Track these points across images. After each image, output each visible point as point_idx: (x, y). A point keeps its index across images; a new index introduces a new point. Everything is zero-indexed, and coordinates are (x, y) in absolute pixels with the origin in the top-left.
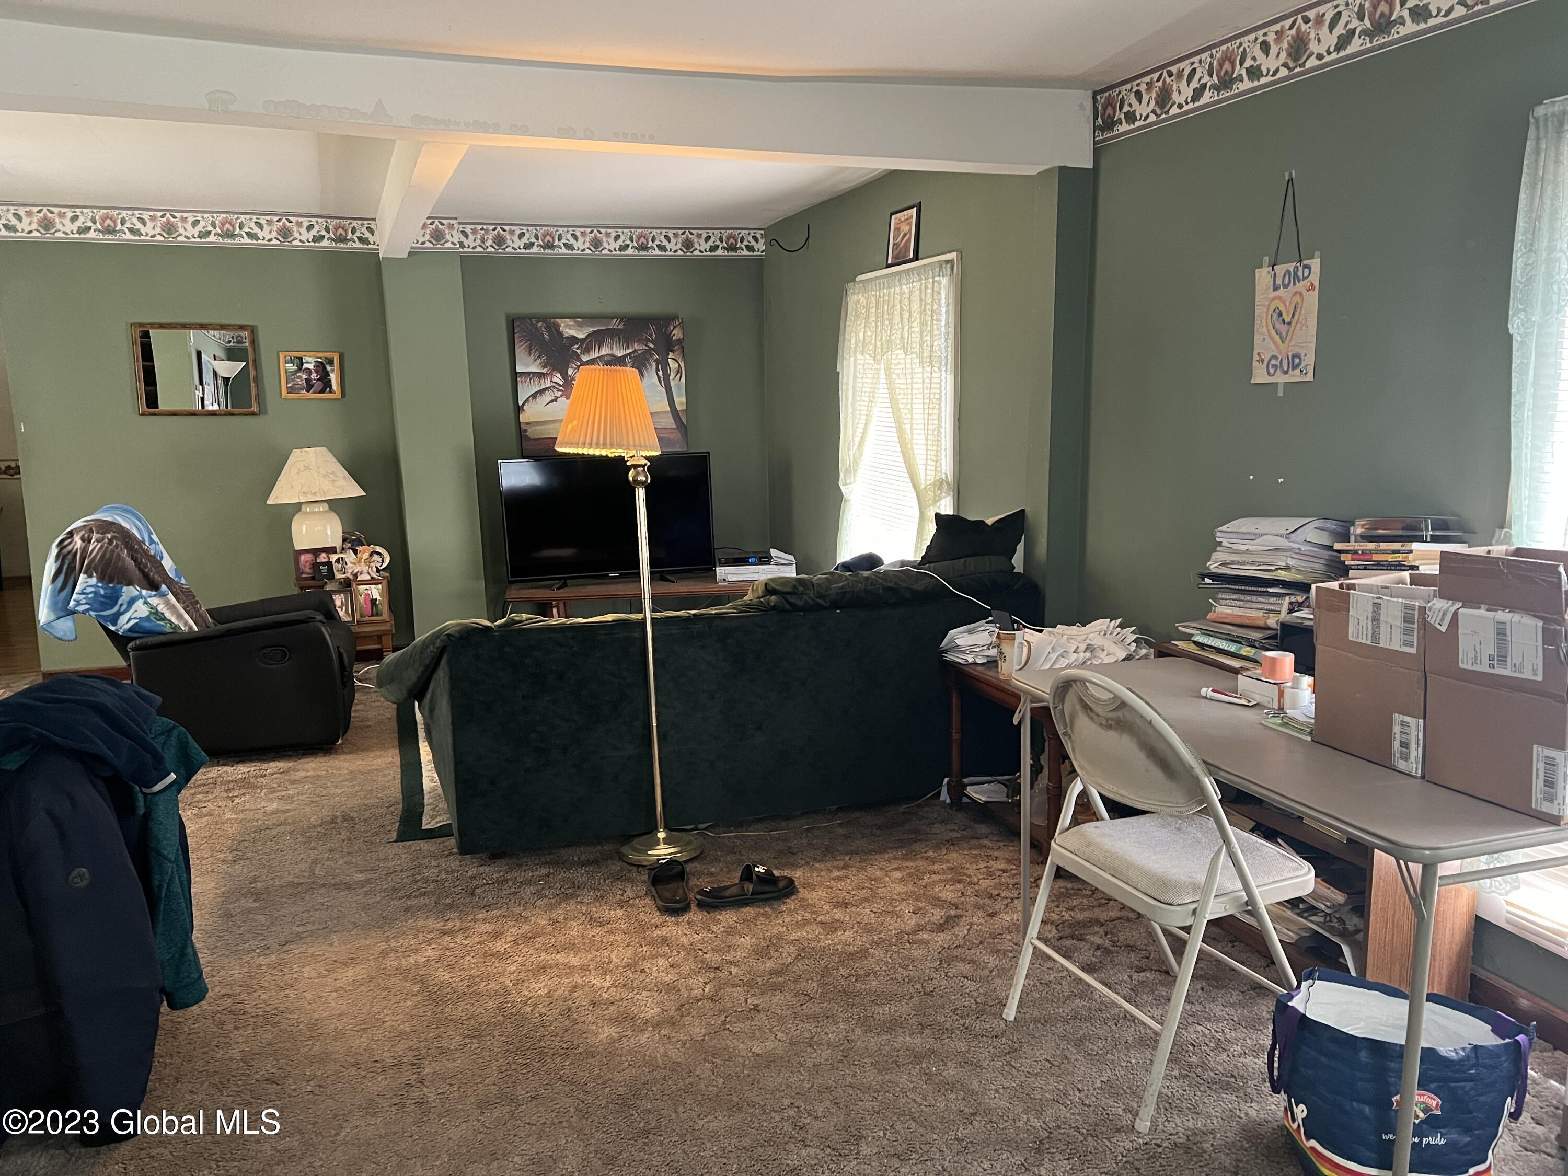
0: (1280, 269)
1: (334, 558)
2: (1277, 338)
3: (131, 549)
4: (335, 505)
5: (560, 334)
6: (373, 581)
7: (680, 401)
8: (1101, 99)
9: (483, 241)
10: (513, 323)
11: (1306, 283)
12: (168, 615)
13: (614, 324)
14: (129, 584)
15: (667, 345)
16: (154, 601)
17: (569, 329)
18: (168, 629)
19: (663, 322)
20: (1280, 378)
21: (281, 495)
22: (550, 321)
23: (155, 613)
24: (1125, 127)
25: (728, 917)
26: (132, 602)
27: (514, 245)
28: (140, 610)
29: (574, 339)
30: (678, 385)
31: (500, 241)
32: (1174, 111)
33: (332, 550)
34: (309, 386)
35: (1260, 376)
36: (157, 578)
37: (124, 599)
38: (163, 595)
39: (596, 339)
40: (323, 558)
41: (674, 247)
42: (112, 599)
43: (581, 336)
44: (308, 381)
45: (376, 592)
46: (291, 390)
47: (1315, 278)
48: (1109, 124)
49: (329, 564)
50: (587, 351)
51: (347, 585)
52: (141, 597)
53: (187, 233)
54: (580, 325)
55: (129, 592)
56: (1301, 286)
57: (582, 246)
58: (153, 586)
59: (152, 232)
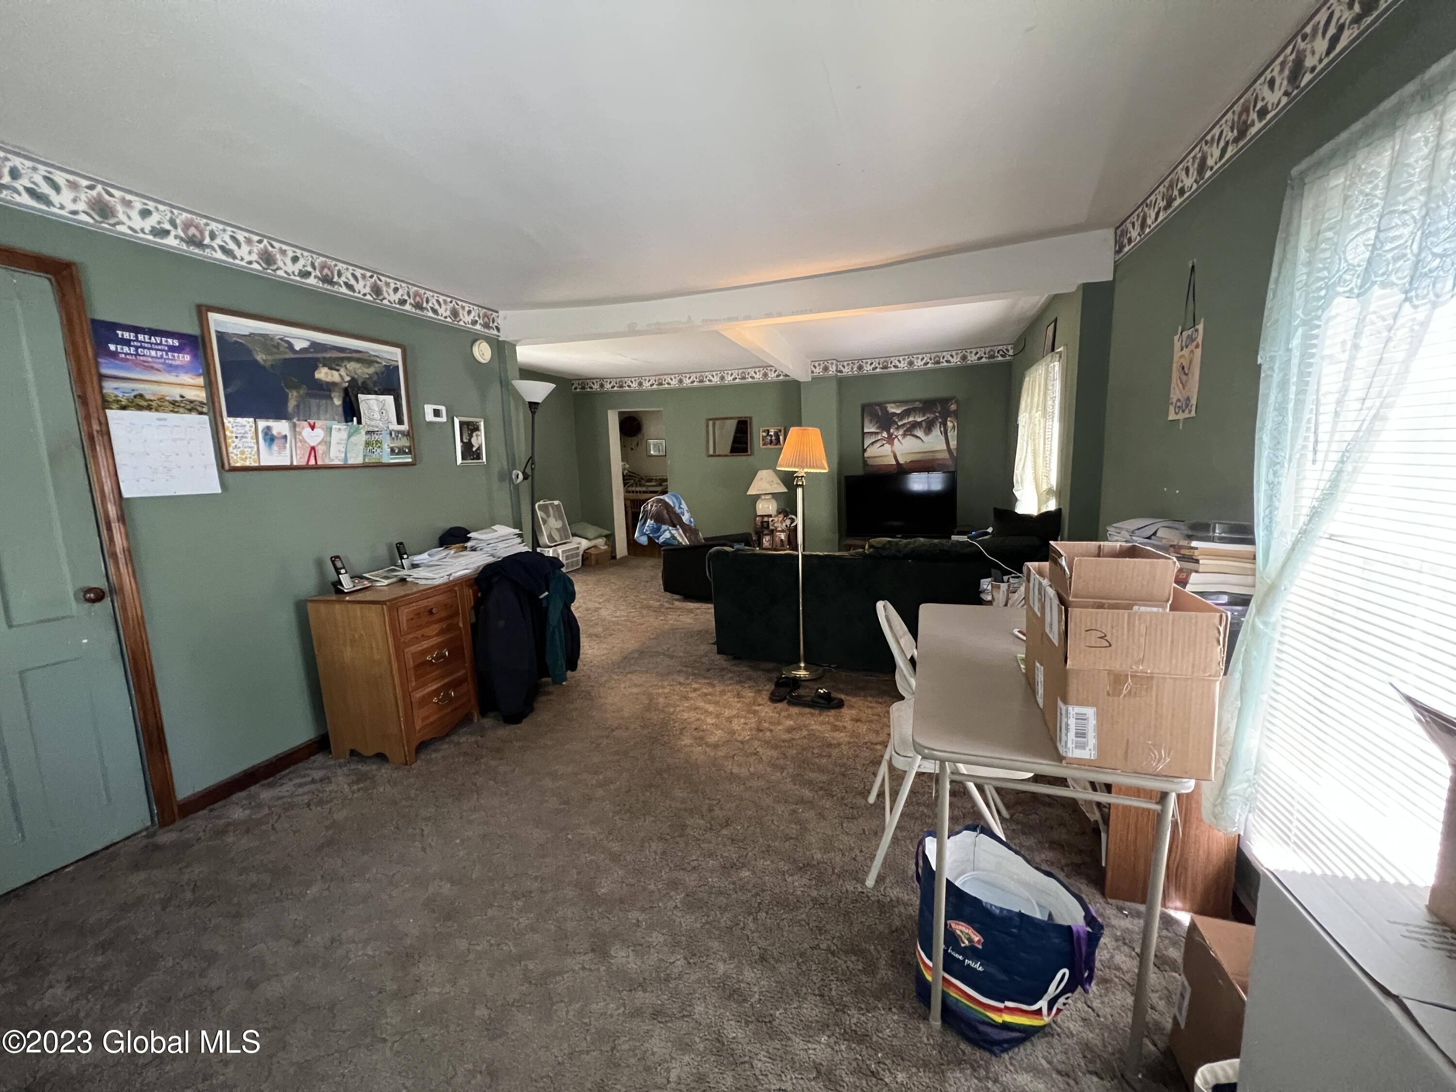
0: (1185, 334)
1: (771, 519)
2: (1181, 385)
3: (668, 510)
4: (775, 496)
5: (887, 412)
6: (783, 531)
7: (953, 444)
8: (1119, 232)
9: (852, 368)
10: (864, 407)
11: (1195, 343)
12: (679, 538)
13: (917, 404)
14: (665, 524)
15: (945, 414)
16: (674, 532)
17: (893, 409)
18: (676, 543)
19: (944, 402)
20: (1181, 416)
21: (752, 491)
22: (882, 406)
23: (673, 537)
24: (1126, 249)
25: (795, 710)
26: (665, 531)
27: (867, 369)
28: (667, 535)
29: (894, 414)
30: (953, 435)
31: (860, 368)
32: (1148, 230)
33: (770, 516)
34: (771, 442)
35: (1172, 416)
36: (676, 522)
37: (662, 530)
38: (677, 530)
39: (907, 413)
40: (766, 519)
41: (956, 361)
42: (659, 529)
43: (898, 411)
44: (771, 440)
45: (783, 536)
46: (764, 444)
47: (1200, 340)
48: (1122, 247)
49: (768, 522)
50: (901, 420)
51: (772, 532)
52: (668, 529)
53: (729, 379)
54: (898, 407)
55: (664, 527)
56: (1192, 346)
57: (903, 366)
58: (674, 526)
59: (716, 380)
